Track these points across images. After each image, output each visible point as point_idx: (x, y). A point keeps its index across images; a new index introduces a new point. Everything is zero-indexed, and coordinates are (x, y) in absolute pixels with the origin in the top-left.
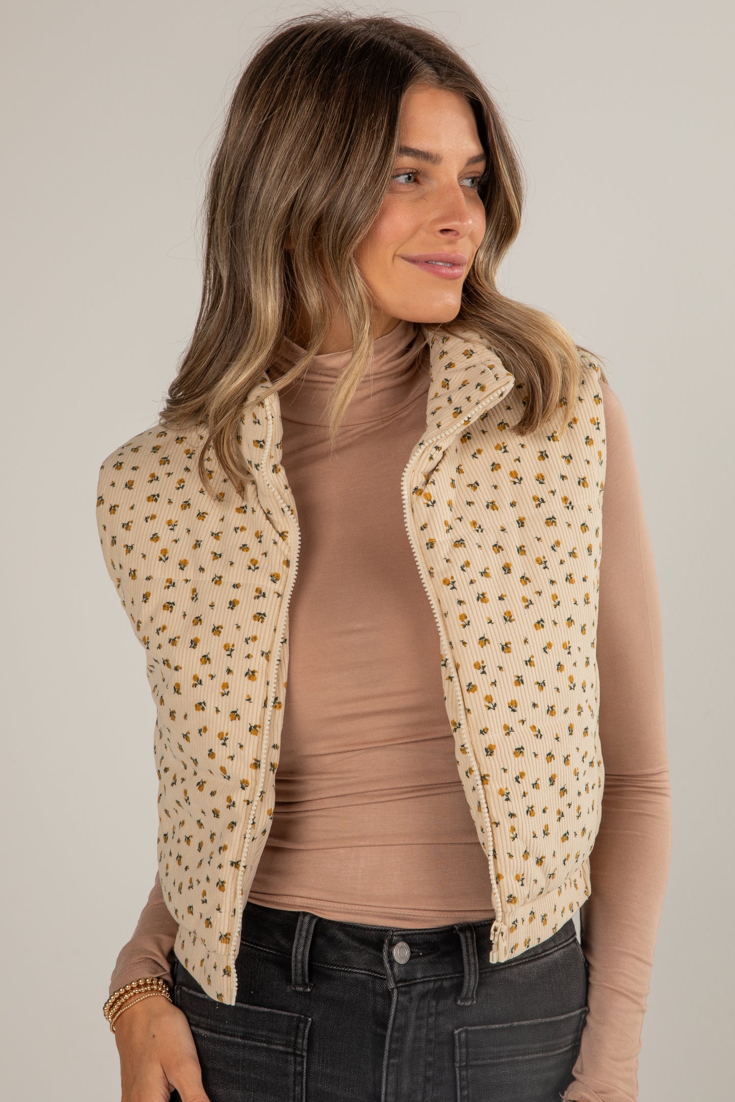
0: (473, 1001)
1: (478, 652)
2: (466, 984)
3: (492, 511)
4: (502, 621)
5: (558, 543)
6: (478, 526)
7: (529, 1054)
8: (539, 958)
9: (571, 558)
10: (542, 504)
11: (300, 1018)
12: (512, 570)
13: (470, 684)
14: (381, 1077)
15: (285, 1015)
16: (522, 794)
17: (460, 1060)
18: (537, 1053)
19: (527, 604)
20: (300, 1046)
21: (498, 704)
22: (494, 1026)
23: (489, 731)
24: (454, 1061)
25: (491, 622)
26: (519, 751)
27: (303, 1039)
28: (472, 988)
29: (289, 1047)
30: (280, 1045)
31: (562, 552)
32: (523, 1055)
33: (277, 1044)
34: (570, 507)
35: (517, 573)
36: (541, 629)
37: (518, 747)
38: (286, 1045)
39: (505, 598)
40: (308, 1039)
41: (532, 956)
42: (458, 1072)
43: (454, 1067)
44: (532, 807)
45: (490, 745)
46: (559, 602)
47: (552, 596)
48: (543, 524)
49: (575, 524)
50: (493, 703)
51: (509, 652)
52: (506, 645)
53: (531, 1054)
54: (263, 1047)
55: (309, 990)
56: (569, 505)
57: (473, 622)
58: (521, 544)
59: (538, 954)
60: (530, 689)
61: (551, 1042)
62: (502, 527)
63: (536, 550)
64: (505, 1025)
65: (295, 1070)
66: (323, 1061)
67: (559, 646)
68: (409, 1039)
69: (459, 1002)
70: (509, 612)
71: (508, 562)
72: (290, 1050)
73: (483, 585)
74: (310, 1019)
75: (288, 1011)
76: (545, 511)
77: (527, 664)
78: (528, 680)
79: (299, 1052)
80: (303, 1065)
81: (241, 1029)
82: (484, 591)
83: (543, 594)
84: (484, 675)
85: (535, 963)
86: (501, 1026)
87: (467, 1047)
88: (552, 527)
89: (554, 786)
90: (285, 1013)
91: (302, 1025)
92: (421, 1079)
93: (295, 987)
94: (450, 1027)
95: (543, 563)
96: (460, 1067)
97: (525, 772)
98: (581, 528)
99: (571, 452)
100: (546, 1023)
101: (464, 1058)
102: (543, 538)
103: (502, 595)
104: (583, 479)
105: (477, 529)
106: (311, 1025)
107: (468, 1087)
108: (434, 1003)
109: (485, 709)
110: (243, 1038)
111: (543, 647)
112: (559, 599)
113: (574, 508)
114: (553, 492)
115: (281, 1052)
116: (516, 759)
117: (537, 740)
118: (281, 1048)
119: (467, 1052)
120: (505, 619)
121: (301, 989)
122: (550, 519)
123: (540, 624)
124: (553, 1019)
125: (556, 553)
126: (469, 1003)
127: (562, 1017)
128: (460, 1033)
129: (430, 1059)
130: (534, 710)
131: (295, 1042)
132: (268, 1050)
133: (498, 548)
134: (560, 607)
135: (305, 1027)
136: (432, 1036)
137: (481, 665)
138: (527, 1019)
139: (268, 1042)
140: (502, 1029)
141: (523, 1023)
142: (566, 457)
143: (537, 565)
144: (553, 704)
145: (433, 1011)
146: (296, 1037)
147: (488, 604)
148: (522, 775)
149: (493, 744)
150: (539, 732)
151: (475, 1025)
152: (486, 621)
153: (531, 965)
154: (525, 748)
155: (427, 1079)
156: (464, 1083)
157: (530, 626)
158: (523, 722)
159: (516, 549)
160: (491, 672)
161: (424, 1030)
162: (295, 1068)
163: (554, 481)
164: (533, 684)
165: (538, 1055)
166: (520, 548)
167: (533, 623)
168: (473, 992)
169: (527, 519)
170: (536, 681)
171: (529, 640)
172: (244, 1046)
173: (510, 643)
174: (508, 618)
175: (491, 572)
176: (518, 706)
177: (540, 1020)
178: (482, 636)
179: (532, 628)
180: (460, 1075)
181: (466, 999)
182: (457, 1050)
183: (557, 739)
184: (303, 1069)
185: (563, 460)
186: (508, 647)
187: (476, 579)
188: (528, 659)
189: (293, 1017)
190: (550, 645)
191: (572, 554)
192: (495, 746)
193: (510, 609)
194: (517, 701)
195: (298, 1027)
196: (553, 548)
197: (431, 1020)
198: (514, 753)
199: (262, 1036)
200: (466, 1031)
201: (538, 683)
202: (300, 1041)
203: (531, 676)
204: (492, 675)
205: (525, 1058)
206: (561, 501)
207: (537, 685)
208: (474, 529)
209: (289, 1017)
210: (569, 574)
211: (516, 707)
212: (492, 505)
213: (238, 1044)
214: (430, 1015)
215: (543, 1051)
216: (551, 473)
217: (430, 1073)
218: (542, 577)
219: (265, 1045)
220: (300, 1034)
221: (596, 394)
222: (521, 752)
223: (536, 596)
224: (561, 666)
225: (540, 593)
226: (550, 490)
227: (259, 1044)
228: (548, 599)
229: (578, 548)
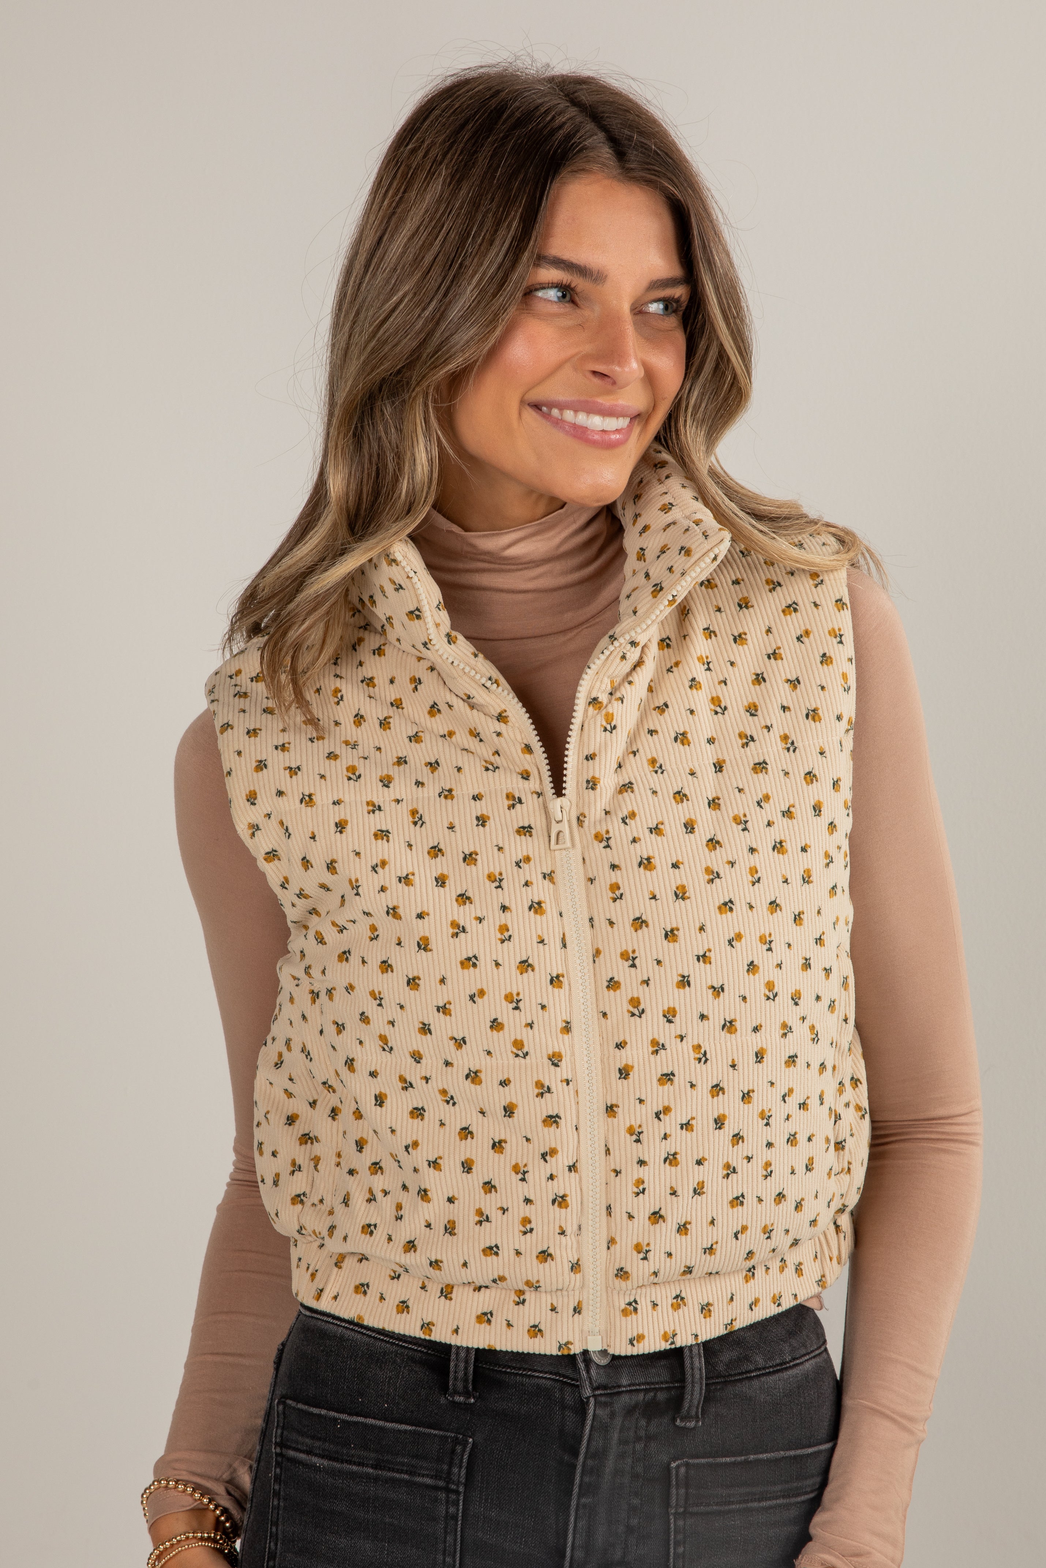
0: (697, 1421)
1: (629, 937)
2: (688, 1397)
3: (681, 746)
4: (671, 897)
5: (767, 798)
6: (658, 765)
7: (767, 1499)
8: (786, 1369)
9: (785, 819)
10: (751, 743)
11: (457, 1438)
12: (696, 830)
13: (612, 979)
14: (567, 1524)
15: (435, 1435)
16: (662, 1136)
17: (677, 1505)
18: (777, 1498)
19: (711, 877)
20: (455, 1478)
21: (648, 1011)
22: (724, 1460)
23: (628, 1046)
24: (668, 1505)
25: (654, 897)
26: (667, 1078)
27: (460, 1467)
28: (696, 1402)
29: (440, 1479)
30: (427, 1476)
31: (772, 810)
32: (760, 1500)
33: (423, 1476)
34: (792, 749)
35: (703, 832)
36: (729, 913)
37: (665, 1072)
38: (436, 1477)
39: (681, 866)
40: (467, 1468)
41: (778, 1365)
42: (672, 1521)
43: (668, 1514)
44: (675, 1154)
45: (627, 1066)
46: (759, 879)
47: (751, 869)
48: (749, 770)
49: (796, 772)
50: (641, 1008)
51: (675, 941)
52: (672, 931)
53: (770, 1499)
54: (403, 1480)
55: (472, 1401)
56: (790, 746)
57: (627, 896)
58: (714, 795)
59: (785, 1363)
60: (699, 994)
61: (795, 1484)
62: (691, 770)
63: (734, 805)
64: (739, 1459)
65: (447, 1512)
66: (486, 1500)
67: (753, 938)
68: (607, 1470)
69: (678, 1423)
70: (683, 887)
71: (693, 817)
72: (441, 1483)
73: (650, 845)
74: (471, 1440)
75: (440, 1429)
76: (755, 753)
77: (698, 960)
78: (698, 982)
79: (453, 1487)
80: (458, 1505)
81: (373, 1455)
82: (651, 854)
83: (736, 866)
84: (633, 969)
85: (781, 1374)
86: (733, 1459)
87: (687, 1486)
88: (760, 775)
89: (722, 1131)
90: (436, 1432)
91: (459, 1448)
92: (621, 1529)
93: (453, 1397)
94: (665, 1458)
95: (742, 823)
96: (676, 1514)
97: (672, 1106)
98: (805, 778)
99: (799, 675)
100: (790, 1457)
101: (682, 1502)
102: (746, 790)
103: (678, 861)
104: (814, 711)
105: (656, 769)
106: (472, 1449)
107: (684, 1543)
108: (643, 1423)
109: (627, 1015)
110: (375, 1467)
111: (727, 938)
112: (759, 875)
113: (797, 750)
114: (768, 728)
115: (427, 1486)
116: (660, 1088)
117: (698, 1065)
118: (428, 1481)
119: (687, 1493)
120: (677, 895)
121: (462, 1399)
122: (760, 764)
123: (727, 906)
124: (799, 1452)
125: (763, 811)
126: (692, 1424)
127: (810, 1450)
128: (678, 1467)
129: (636, 1501)
130: (701, 1024)
131: (449, 1473)
132: (409, 1484)
133: (680, 796)
134: (761, 885)
135: (464, 1451)
136: (640, 1469)
137: (631, 955)
138: (766, 1452)
139: (411, 1473)
140: (734, 1464)
141: (761, 1456)
142: (791, 682)
143: (734, 825)
144: (733, 1017)
145: (642, 1433)
146: (451, 1465)
147: (654, 873)
148: (667, 1110)
149: (630, 1063)
150: (705, 1054)
151: (698, 1457)
152: (647, 896)
153: (776, 1377)
154: (676, 1073)
155: (630, 1530)
156: (680, 1537)
157: (712, 908)
158: (682, 1038)
159: (706, 801)
160: (644, 965)
161: (629, 1460)
162: (447, 1509)
163: (771, 713)
164: (704, 988)
165: (778, 1501)
166: (713, 800)
167: (717, 904)
168: (697, 1408)
169: (728, 762)
170: (710, 984)
171: (708, 928)
172: (376, 1479)
173: (678, 930)
174: (681, 894)
175: (666, 828)
176: (678, 1015)
177: (782, 1453)
178: (638, 915)
179: (714, 911)
180: (675, 1525)
181: (687, 1418)
182: (674, 1491)
183: (733, 1066)
184: (458, 1510)
185: (787, 685)
186: (674, 935)
187: (642, 837)
188: (701, 953)
189: (446, 1437)
190: (739, 937)
191: (788, 814)
192: (632, 1067)
193: (685, 883)
194: (677, 1009)
195: (453, 1452)
196: (759, 803)
197: (639, 1447)
198: (659, 1080)
199: (403, 1464)
200: (687, 1465)
201: (713, 987)
202: (455, 1470)
203: (701, 975)
204: (645, 971)
205: (761, 1504)
206: (779, 740)
207: (711, 991)
208: (651, 769)
209: (441, 1437)
210: (778, 841)
211: (674, 1016)
212: (682, 738)
213: (368, 1476)
214: (638, 1439)
215: (784, 1497)
216: (768, 701)
217: (634, 1522)
218: (738, 842)
219: (406, 1477)
220: (457, 1461)
221: (838, 598)
222: (669, 1079)
223: (727, 866)
224: (754, 966)
225: (732, 864)
226: (763, 724)
227: (397, 1475)
228: (744, 873)
229: (797, 806)
